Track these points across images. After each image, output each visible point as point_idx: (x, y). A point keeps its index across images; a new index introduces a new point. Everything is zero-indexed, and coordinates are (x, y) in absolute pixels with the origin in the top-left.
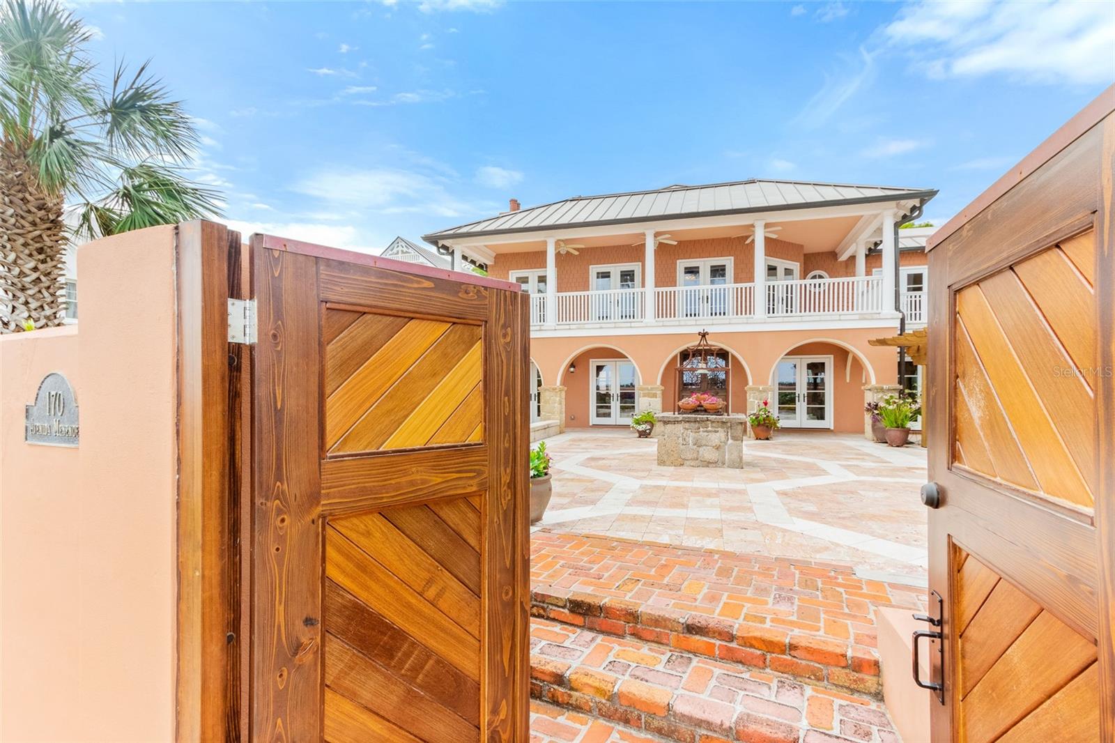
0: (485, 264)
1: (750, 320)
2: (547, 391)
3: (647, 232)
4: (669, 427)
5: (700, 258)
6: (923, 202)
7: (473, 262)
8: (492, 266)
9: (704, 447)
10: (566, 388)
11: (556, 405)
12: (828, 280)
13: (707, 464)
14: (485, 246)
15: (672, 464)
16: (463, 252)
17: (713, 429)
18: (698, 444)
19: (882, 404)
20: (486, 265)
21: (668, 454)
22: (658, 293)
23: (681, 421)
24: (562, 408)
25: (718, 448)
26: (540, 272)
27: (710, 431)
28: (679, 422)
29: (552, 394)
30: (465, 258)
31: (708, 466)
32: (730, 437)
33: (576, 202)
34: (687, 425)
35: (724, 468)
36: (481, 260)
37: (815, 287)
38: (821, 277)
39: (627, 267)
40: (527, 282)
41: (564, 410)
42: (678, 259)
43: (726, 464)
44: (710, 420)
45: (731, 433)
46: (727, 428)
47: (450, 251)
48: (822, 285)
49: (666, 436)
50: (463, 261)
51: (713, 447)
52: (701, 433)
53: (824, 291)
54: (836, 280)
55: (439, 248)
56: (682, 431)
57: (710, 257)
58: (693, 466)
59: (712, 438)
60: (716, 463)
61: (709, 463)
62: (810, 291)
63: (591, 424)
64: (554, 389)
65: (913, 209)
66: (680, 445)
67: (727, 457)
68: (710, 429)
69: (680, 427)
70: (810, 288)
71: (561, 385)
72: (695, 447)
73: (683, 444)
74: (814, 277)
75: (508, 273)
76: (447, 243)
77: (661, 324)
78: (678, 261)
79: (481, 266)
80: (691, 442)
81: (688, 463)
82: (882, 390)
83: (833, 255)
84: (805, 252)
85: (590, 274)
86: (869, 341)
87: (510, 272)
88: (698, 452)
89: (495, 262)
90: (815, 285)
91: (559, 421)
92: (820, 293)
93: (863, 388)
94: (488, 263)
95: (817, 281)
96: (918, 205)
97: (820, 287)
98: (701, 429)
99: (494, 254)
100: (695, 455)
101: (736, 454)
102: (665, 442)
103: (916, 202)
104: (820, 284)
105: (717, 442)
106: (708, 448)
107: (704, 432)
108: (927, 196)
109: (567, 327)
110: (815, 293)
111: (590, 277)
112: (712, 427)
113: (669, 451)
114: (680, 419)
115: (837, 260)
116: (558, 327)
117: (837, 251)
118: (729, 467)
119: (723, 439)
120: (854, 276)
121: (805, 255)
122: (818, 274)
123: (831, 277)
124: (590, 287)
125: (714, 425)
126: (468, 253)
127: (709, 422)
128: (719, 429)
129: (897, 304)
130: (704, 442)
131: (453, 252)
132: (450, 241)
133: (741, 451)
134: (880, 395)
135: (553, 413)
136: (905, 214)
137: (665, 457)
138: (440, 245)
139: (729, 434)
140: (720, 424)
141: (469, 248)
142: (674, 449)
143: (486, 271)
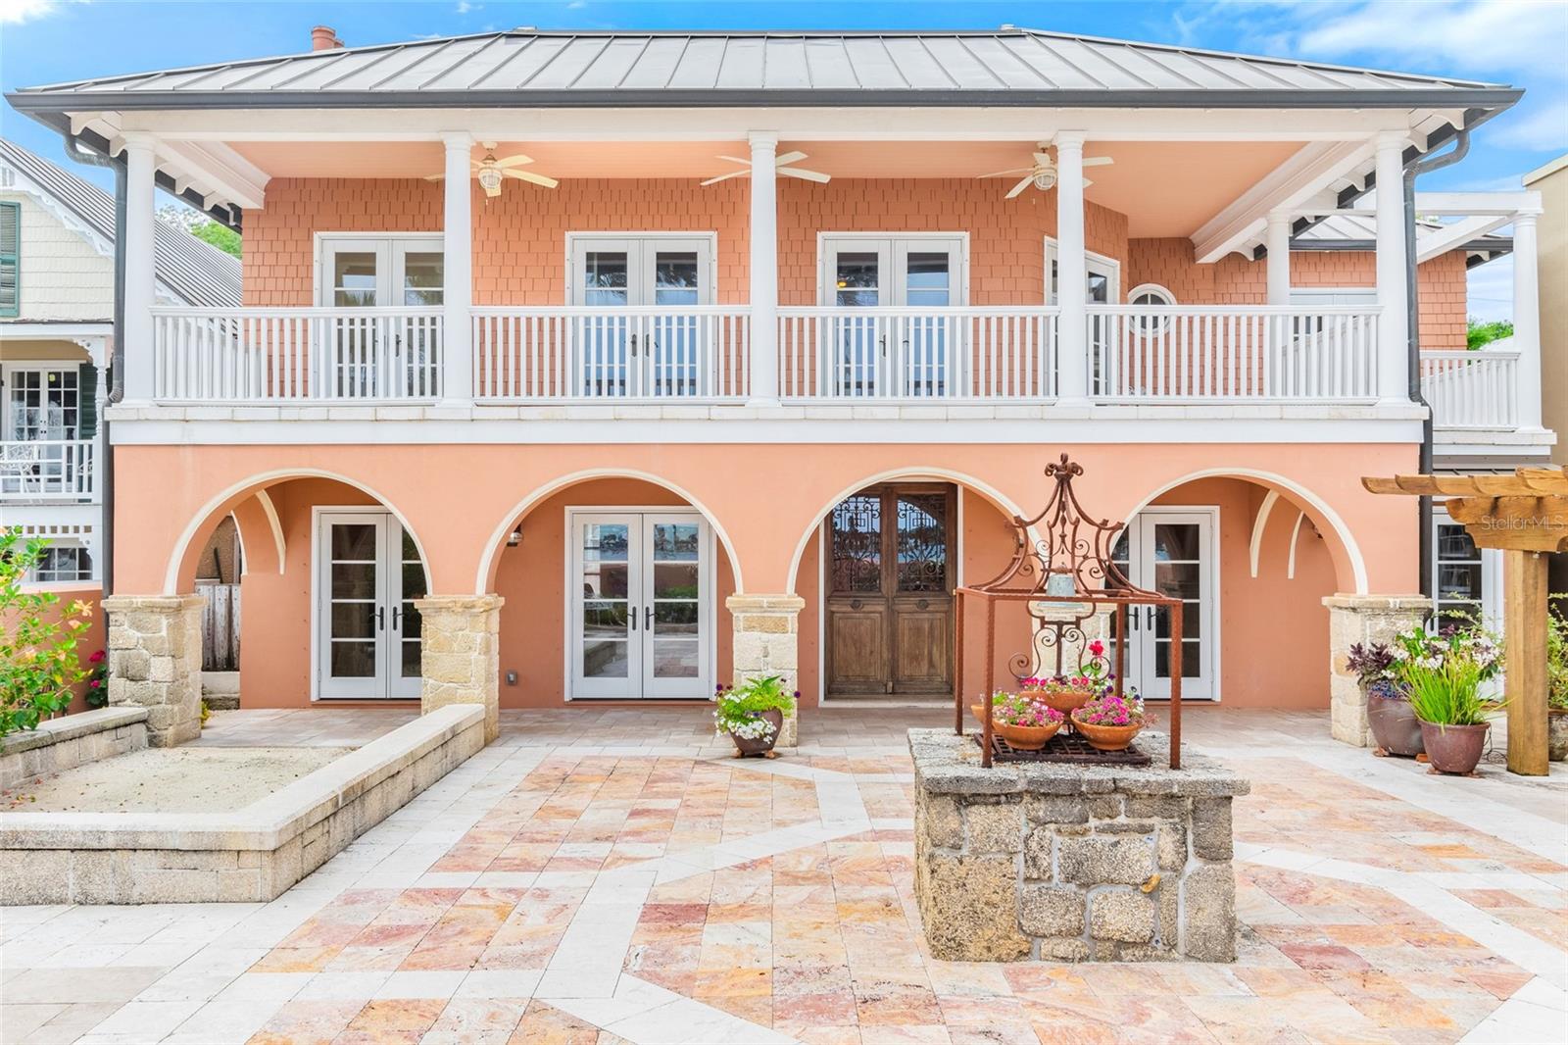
0: (231, 205)
1: (1049, 412)
2: (444, 613)
3: (756, 140)
4: (979, 817)
5: (879, 229)
6: (1471, 118)
7: (194, 198)
8: (257, 214)
9: (1106, 889)
10: (502, 600)
11: (474, 655)
12: (1172, 309)
13: (1118, 948)
14: (229, 144)
15: (991, 953)
16: (158, 159)
17: (1134, 822)
18: (1080, 875)
19: (1400, 653)
20: (237, 210)
21: (973, 915)
22: (789, 320)
23: (1020, 794)
24: (490, 665)
25: (1153, 892)
26: (420, 242)
27: (1125, 829)
28: (1012, 798)
29: (461, 621)
30: (164, 180)
31: (1117, 958)
32: (1191, 849)
33: (526, 41)
34: (1041, 809)
35: (1174, 960)
36: (222, 192)
37: (1144, 326)
38: (1157, 300)
39: (677, 241)
40: (371, 271)
41: (496, 668)
42: (821, 229)
43: (1182, 948)
44: (1124, 791)
45: (1197, 835)
46: (1183, 817)
47: (115, 154)
48: (1161, 321)
49: (965, 851)
50: (158, 190)
51: (1136, 886)
52: (1092, 836)
53: (1167, 336)
54: (1197, 310)
55: (72, 140)
56: (1025, 831)
57: (906, 228)
58: (1064, 959)
59: (1134, 855)
60: (1145, 943)
61: (1121, 944)
62: (1132, 335)
63: (567, 698)
64: (468, 607)
65: (1445, 132)
66: (1019, 884)
67: (1182, 921)
68: (1122, 820)
69: (1015, 818)
70: (1132, 325)
71: (487, 593)
72: (1072, 887)
73: (1027, 880)
74: (1142, 300)
75: (310, 239)
76: (103, 123)
77: (798, 413)
78: (820, 235)
79: (218, 213)
80: (1056, 870)
81: (1046, 946)
82: (1385, 611)
83: (1184, 247)
84: (1130, 237)
85: (567, 255)
86: (1365, 482)
87: (317, 236)
88: (1083, 905)
89: (267, 203)
90: (1144, 319)
91: (483, 706)
92: (1156, 340)
93: (1326, 601)
94: (246, 203)
95: (1149, 310)
96: (1459, 126)
97: (1155, 325)
98: (1093, 822)
99: (265, 179)
100: (1072, 918)
101: (1213, 907)
102: (962, 871)
103: (1454, 117)
104: (1155, 319)
105: (1146, 867)
106: (1120, 889)
107: (1101, 831)
108: (1491, 103)
109: (513, 413)
110: (1143, 340)
111: (567, 265)
112: (1130, 813)
113: (979, 906)
114: (1021, 786)
115: (1194, 259)
116: (480, 413)
117: (1195, 238)
118: (1188, 956)
119: (1169, 857)
120: (1263, 302)
121: (1130, 241)
122: (1149, 293)
123: (1180, 301)
124: (568, 293)
125: (1137, 805)
126: (178, 166)
127: (1119, 797)
128: (1156, 821)
129: (1414, 382)
130: (1103, 870)
131: (123, 158)
132: (110, 116)
133: (1229, 899)
134: (1382, 623)
135: (465, 683)
136: (1413, 147)
137: (964, 929)
138: (76, 131)
139: (1190, 838)
140: (1158, 804)
141: (176, 145)
142: (995, 898)
143: (238, 229)
